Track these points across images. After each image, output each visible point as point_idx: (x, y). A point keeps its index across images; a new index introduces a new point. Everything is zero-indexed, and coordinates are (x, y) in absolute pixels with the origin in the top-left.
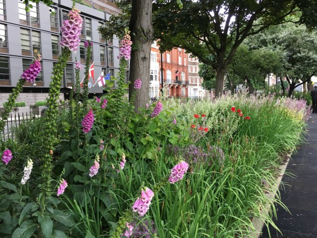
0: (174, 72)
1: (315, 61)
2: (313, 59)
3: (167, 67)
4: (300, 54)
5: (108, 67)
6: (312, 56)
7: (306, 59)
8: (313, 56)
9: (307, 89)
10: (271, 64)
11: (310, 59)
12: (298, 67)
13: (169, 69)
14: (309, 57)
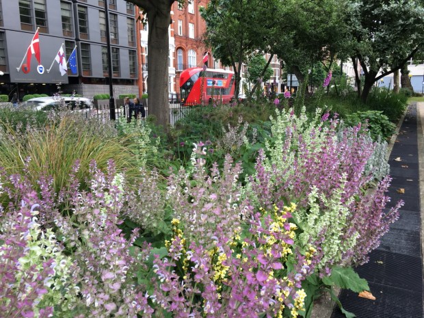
0: (200, 54)
1: (418, 21)
2: (416, 15)
3: (189, 46)
4: (389, 5)
5: (77, 40)
6: (413, 10)
7: (399, 17)
8: (416, 10)
9: (400, 85)
10: (322, 25)
11: (409, 18)
12: (381, 34)
13: (193, 48)
14: (405, 13)
